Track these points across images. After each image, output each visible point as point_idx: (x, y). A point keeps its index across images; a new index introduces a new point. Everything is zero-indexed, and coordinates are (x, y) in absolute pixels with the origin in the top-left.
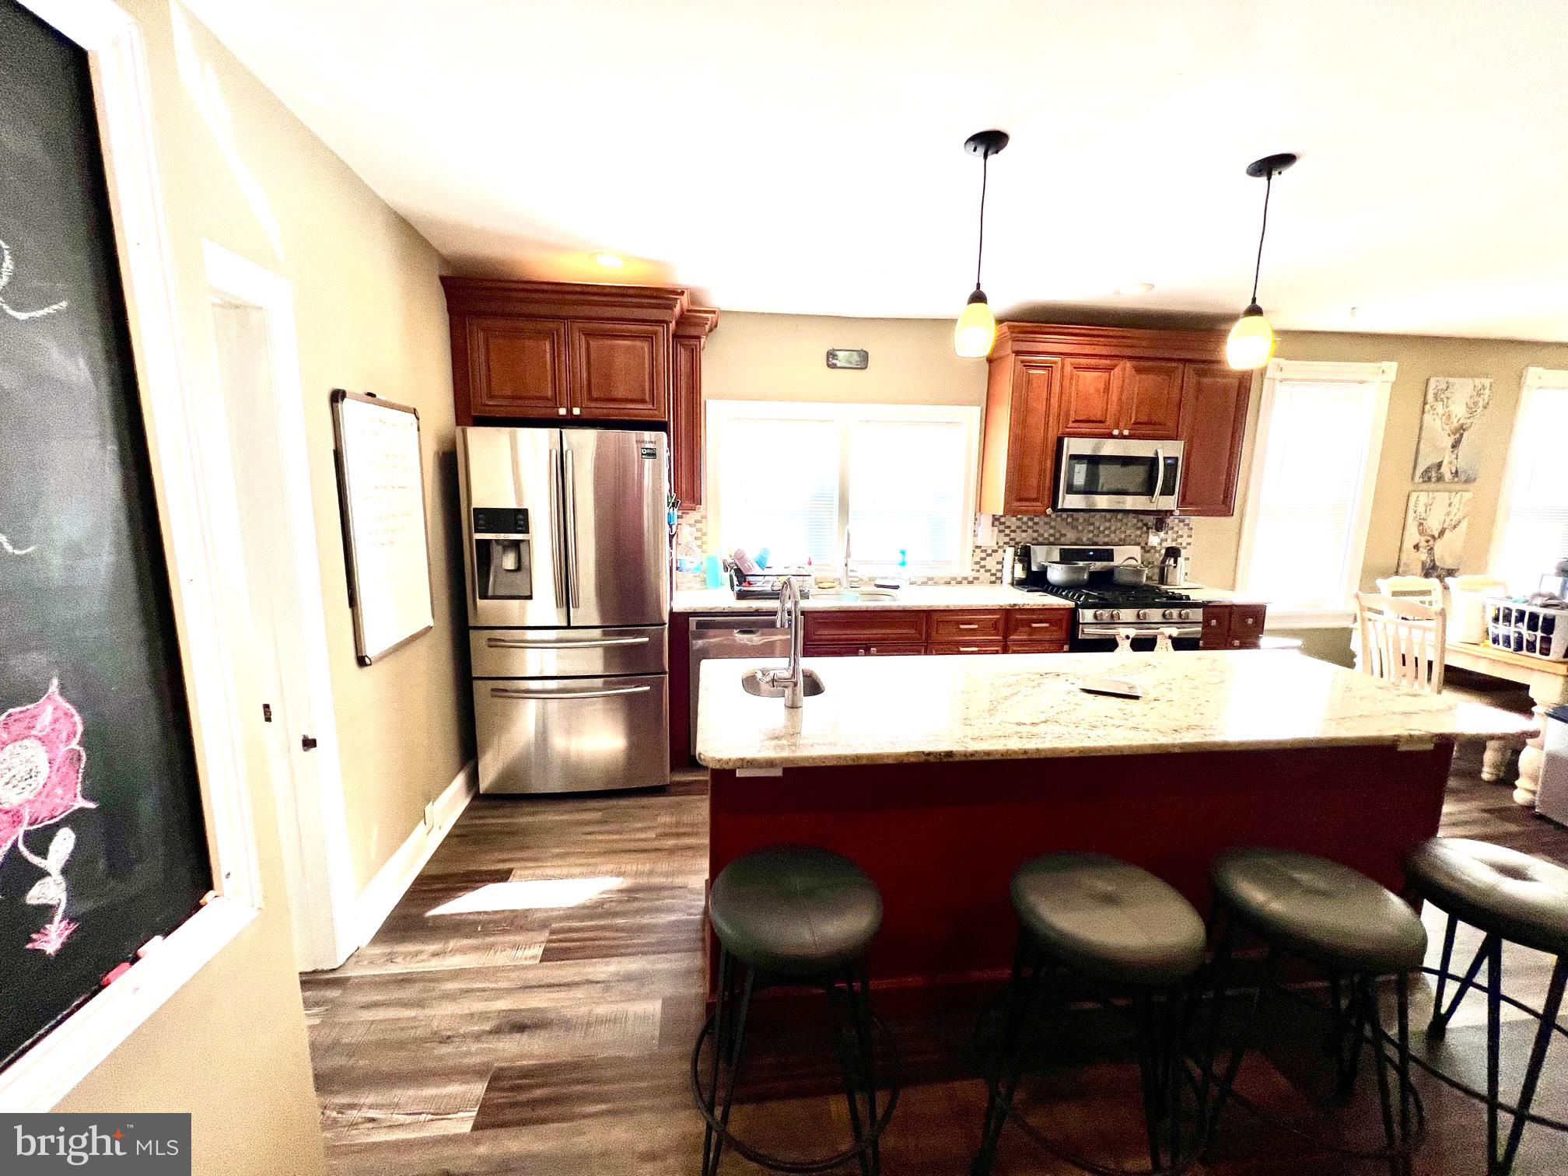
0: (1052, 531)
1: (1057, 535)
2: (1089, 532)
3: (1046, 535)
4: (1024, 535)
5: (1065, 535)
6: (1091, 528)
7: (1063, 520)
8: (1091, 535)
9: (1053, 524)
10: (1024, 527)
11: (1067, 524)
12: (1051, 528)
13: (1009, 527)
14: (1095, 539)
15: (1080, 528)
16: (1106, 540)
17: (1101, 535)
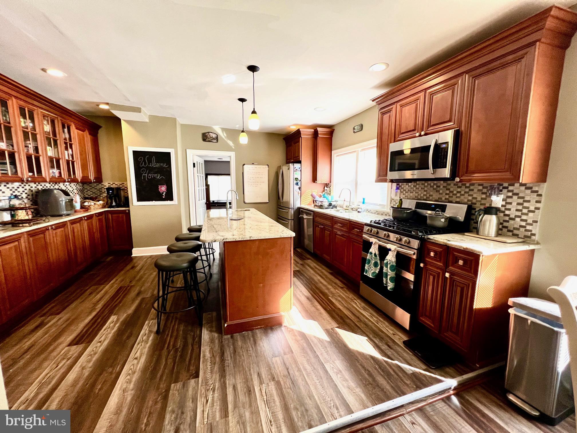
0: (425, 193)
1: (428, 195)
2: (446, 194)
3: (422, 195)
4: (411, 194)
5: (432, 196)
6: (448, 192)
7: (431, 187)
8: (447, 197)
9: (426, 189)
10: (412, 191)
11: (434, 189)
12: (425, 191)
13: (405, 190)
14: (450, 199)
15: (441, 192)
16: (458, 200)
17: (454, 197)
